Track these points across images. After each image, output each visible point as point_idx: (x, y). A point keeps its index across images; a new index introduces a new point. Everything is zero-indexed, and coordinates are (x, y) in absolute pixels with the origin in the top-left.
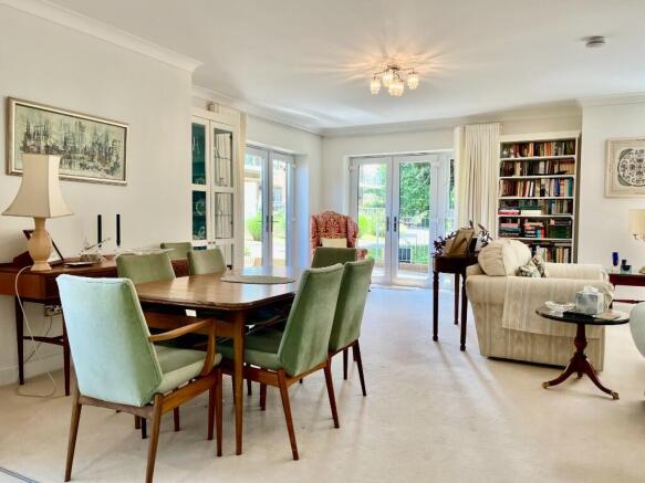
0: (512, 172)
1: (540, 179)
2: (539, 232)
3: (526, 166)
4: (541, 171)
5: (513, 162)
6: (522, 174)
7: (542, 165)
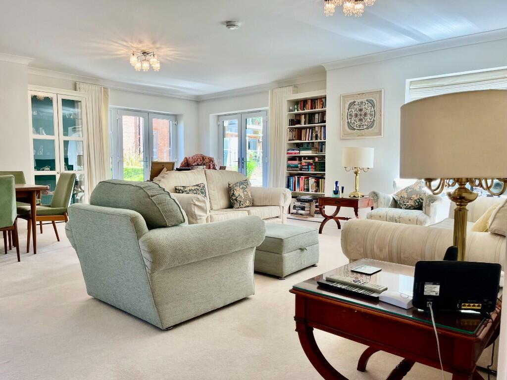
0: (299, 122)
1: (315, 127)
2: (310, 167)
3: (307, 116)
4: (316, 121)
5: (300, 115)
6: (305, 124)
7: (317, 116)
